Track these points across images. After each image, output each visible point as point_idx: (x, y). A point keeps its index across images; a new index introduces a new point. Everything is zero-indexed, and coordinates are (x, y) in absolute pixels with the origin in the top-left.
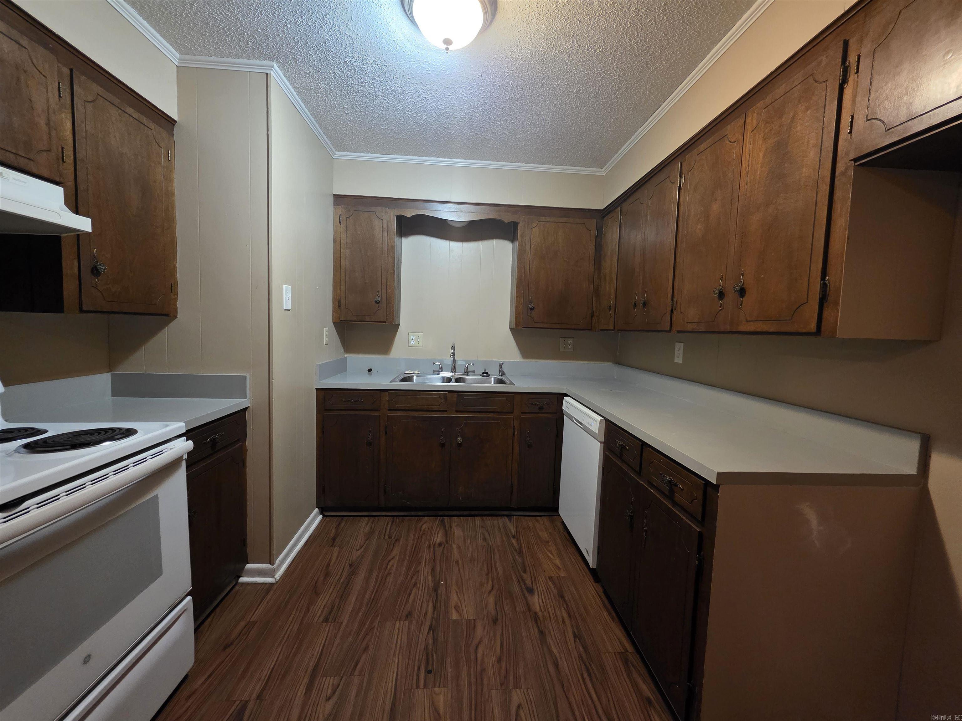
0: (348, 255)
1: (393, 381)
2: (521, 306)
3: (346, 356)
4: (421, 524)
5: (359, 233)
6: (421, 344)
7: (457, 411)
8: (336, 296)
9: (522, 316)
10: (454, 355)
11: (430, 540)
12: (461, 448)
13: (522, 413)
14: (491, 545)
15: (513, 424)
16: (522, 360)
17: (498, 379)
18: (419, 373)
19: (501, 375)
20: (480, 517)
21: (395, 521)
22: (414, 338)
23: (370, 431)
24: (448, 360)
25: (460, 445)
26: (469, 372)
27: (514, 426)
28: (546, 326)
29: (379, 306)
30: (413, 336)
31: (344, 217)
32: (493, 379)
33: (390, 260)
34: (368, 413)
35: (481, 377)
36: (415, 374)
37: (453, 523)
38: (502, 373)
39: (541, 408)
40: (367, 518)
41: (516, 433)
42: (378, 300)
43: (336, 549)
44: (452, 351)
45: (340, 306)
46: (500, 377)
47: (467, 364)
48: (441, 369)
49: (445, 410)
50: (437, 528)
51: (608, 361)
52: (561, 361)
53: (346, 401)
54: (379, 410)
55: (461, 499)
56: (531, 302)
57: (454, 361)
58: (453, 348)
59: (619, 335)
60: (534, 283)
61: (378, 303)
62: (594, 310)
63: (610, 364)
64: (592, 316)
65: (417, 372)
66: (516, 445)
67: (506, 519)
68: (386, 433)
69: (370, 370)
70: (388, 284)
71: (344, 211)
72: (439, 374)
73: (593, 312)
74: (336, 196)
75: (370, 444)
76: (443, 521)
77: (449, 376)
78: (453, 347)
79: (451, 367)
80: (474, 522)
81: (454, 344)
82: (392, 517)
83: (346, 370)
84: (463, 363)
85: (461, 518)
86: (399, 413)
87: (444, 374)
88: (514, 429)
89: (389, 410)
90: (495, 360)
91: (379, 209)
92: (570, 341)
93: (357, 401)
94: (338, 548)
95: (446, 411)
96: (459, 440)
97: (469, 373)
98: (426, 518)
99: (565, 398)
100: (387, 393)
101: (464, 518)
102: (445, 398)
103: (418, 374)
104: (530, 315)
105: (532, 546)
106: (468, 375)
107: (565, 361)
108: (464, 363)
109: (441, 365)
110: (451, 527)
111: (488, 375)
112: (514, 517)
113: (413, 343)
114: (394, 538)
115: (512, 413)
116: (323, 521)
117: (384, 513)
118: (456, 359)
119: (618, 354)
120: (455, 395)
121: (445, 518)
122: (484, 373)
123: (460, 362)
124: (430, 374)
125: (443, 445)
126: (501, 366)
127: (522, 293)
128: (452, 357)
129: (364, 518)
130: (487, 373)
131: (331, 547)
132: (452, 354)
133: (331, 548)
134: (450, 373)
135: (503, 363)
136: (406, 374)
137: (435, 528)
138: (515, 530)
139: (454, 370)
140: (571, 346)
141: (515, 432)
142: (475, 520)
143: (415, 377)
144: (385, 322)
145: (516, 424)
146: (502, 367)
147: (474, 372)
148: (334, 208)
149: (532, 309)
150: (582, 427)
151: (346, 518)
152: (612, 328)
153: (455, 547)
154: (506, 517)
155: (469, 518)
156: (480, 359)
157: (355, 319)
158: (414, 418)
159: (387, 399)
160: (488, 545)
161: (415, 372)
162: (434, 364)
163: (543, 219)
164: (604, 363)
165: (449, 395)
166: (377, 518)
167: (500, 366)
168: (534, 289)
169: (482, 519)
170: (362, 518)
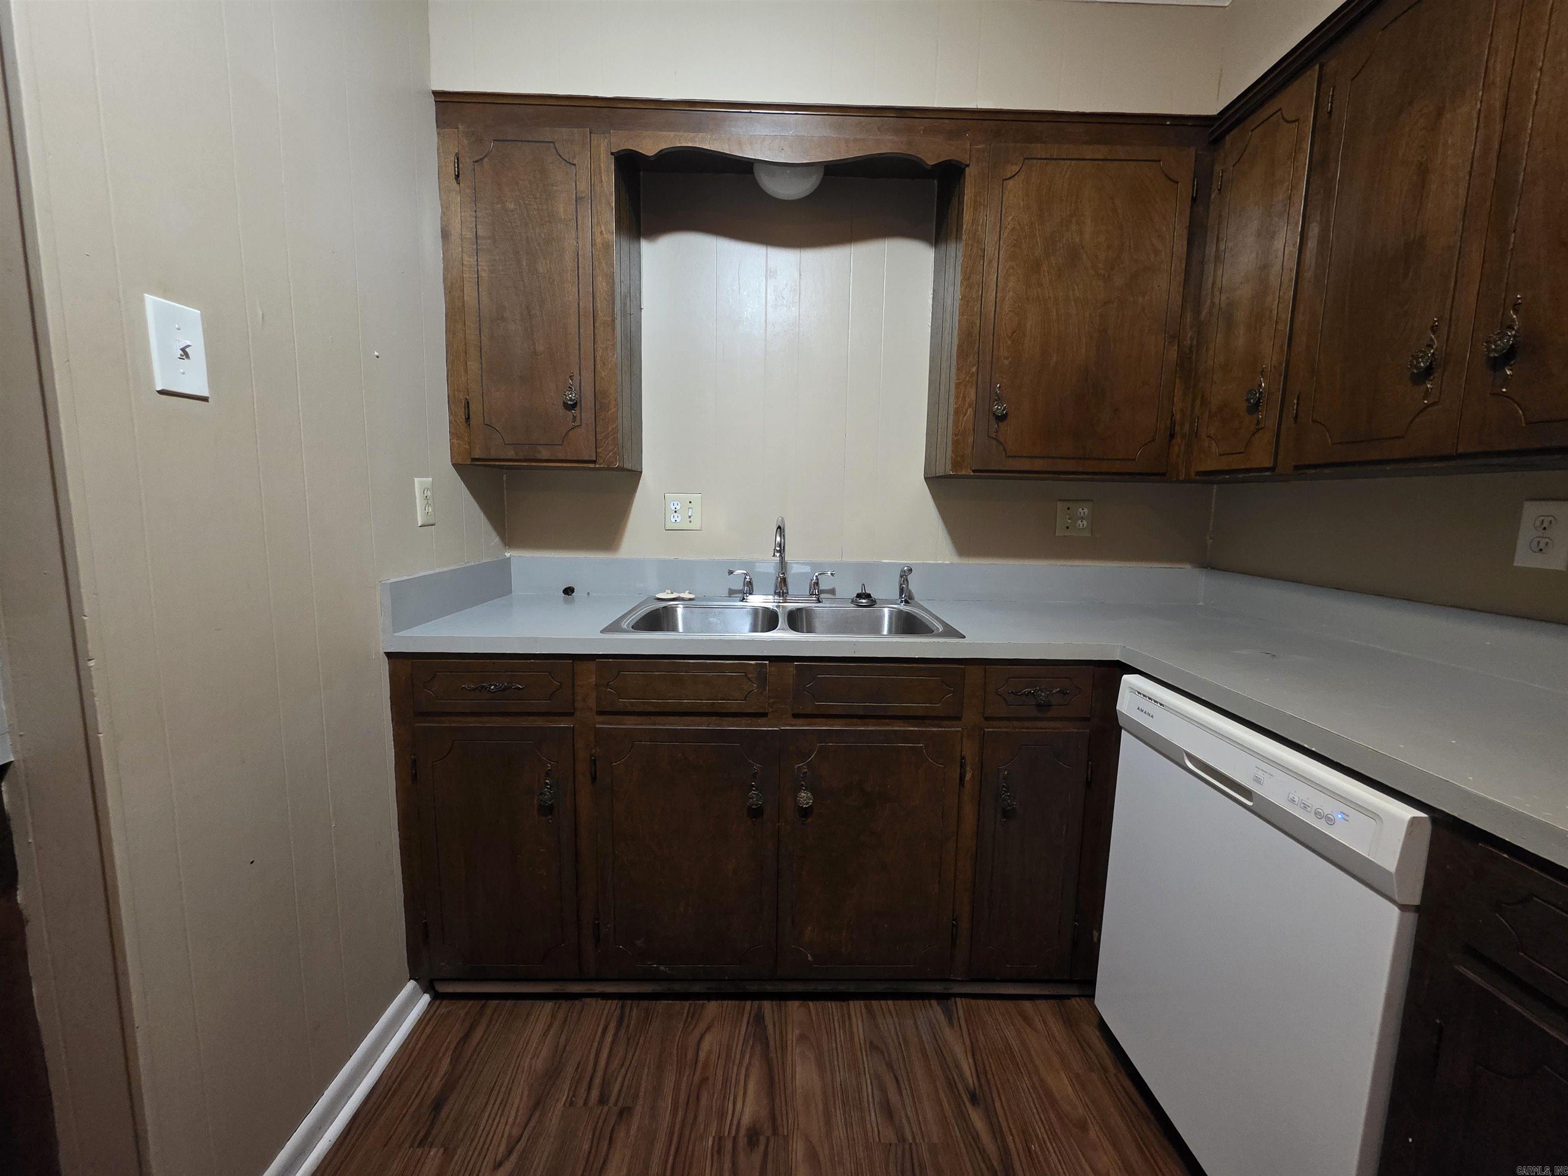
0: (483, 274)
1: (614, 627)
2: (970, 412)
3: (508, 555)
4: (697, 1034)
5: (512, 206)
6: (696, 524)
7: (796, 716)
8: (458, 391)
9: (970, 440)
10: (781, 549)
11: (722, 1114)
12: (809, 820)
13: (987, 719)
14: (911, 1141)
15: (962, 751)
16: (956, 560)
17: (900, 612)
18: (692, 596)
19: (907, 602)
20: (862, 1002)
21: (627, 1014)
22: (678, 508)
23: (548, 774)
24: (768, 565)
25: (805, 813)
26: (821, 592)
27: (963, 758)
28: (1038, 465)
29: (574, 417)
30: (676, 503)
31: (466, 162)
32: (886, 611)
33: (602, 285)
34: (539, 722)
35: (852, 607)
36: (683, 599)
37: (790, 1029)
38: (906, 596)
39: (1043, 707)
40: (549, 1005)
41: (968, 776)
42: (571, 400)
43: (435, 1154)
44: (778, 539)
45: (468, 419)
46: (902, 607)
47: (817, 574)
48: (749, 588)
49: (762, 711)
50: (743, 1053)
51: (1180, 561)
52: (1059, 563)
53: (474, 690)
54: (571, 714)
55: (810, 958)
56: (999, 399)
57: (783, 564)
58: (780, 529)
59: (1215, 491)
60: (1009, 342)
61: (574, 406)
62: (1178, 417)
63: (1188, 567)
64: (1172, 436)
65: (686, 595)
66: (969, 811)
67: (935, 1010)
68: (594, 779)
69: (569, 591)
70: (599, 353)
71: (466, 142)
72: (743, 600)
73: (1173, 423)
74: (444, 99)
75: (547, 810)
76: (759, 1019)
77: (771, 606)
78: (779, 527)
79: (774, 581)
80: (847, 1023)
81: (783, 518)
82: (620, 1002)
83: (510, 592)
84: (804, 571)
85: (811, 1003)
86: (630, 724)
87: (758, 600)
88: (962, 766)
89: (601, 713)
90: (886, 561)
91: (564, 132)
92: (1084, 511)
93: (505, 689)
94: (442, 1150)
95: (765, 715)
96: (805, 798)
97: (822, 596)
98: (712, 1007)
99: (1125, 677)
100: (592, 666)
101: (819, 1004)
102: (762, 678)
103: (690, 599)
104: (994, 435)
105: (1040, 1146)
106: (819, 601)
107: (1069, 563)
108: (807, 569)
109: (748, 577)
110: (784, 1048)
111: (872, 603)
112: (958, 1000)
113: (675, 520)
114: (616, 1104)
115: (959, 718)
116: (432, 1012)
117: (598, 988)
118: (787, 558)
119: (1210, 542)
120: (791, 668)
121: (767, 1005)
122: (859, 596)
123: (797, 568)
124: (720, 599)
125: (756, 813)
126: (905, 574)
127: (973, 374)
128: (778, 554)
129: (542, 1002)
130: (868, 596)
131: (419, 1146)
132: (778, 549)
133: (419, 1151)
134: (771, 597)
135: (910, 570)
136: (659, 599)
137: (738, 1052)
138: (971, 1061)
139: (781, 588)
140: (1085, 522)
141: (965, 772)
142: (849, 1010)
143: (680, 611)
144: (594, 462)
145: (969, 749)
146: (907, 580)
147: (832, 591)
148: (439, 134)
149: (1001, 418)
150: (1250, 803)
151: (495, 1003)
152: (1268, 463)
153: (798, 1148)
154: (934, 1003)
155: (833, 1003)
156: (847, 559)
157: (511, 454)
158: (674, 735)
159: (593, 680)
160: (902, 1139)
161: (682, 595)
162: (731, 572)
163: (1038, 149)
164: (1174, 566)
165: (772, 669)
166: (578, 1004)
167: (901, 577)
168: (1006, 362)
169: (870, 1011)
170: (538, 1003)
